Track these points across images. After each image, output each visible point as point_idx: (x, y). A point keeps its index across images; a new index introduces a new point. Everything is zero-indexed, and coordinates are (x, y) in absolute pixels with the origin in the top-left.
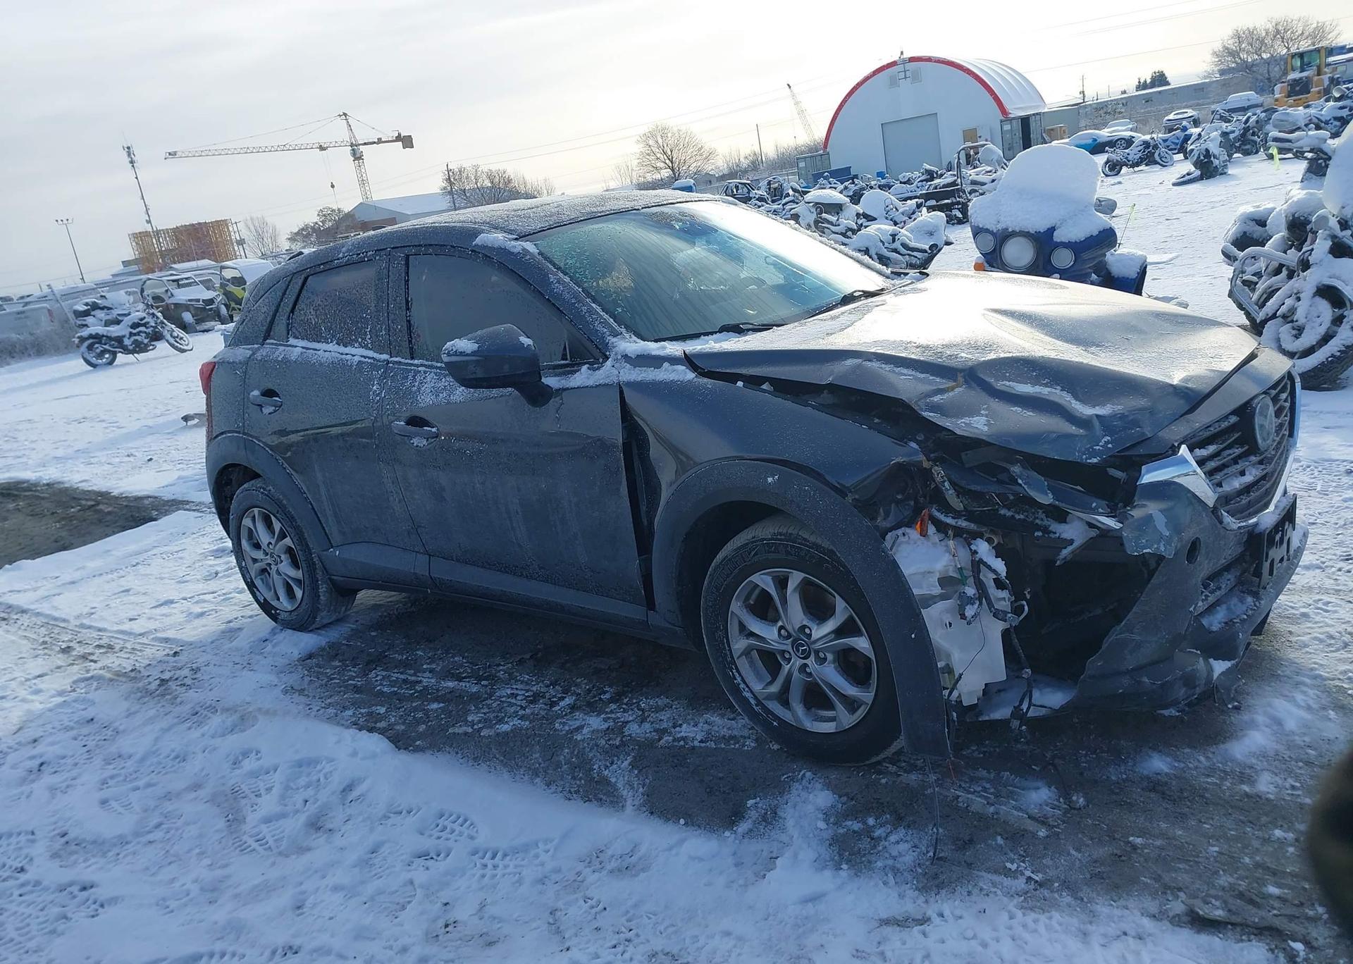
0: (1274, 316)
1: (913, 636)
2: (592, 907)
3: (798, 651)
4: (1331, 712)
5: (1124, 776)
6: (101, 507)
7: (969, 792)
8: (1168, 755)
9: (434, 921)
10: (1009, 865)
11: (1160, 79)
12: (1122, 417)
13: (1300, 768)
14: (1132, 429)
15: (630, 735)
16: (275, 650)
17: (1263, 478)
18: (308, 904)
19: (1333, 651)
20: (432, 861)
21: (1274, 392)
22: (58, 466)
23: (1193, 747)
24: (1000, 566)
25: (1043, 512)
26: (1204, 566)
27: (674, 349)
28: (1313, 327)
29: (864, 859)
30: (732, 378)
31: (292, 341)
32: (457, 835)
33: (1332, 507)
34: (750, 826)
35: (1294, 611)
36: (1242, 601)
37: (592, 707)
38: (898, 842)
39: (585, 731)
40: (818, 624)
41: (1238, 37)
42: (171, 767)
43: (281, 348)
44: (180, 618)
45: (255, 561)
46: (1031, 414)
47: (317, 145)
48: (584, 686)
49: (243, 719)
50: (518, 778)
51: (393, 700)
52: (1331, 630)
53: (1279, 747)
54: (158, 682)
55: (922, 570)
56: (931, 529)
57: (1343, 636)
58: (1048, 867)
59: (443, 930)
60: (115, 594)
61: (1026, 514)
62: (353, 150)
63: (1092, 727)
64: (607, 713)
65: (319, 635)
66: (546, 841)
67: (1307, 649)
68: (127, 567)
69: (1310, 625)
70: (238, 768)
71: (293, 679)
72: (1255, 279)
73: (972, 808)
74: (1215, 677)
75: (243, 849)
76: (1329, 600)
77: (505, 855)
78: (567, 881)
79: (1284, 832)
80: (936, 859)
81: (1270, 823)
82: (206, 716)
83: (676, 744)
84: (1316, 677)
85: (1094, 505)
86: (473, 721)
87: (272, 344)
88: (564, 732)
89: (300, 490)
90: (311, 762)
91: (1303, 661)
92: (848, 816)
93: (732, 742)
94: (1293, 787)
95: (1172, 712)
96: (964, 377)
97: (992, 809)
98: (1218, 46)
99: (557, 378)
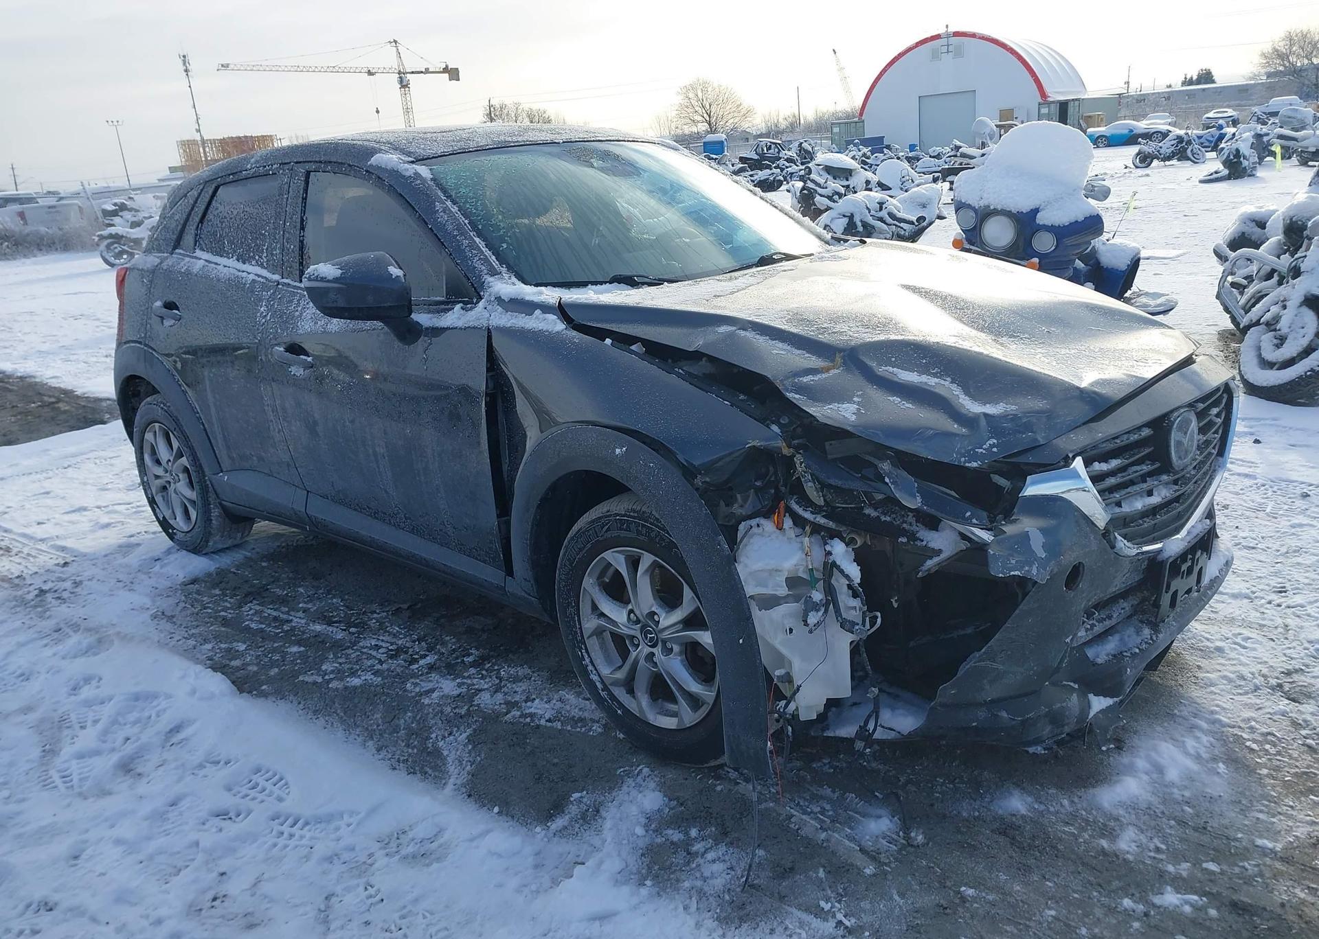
0: (1257, 323)
1: (741, 641)
2: (371, 896)
3: (646, 638)
4: (1221, 765)
5: (977, 814)
6: (61, 405)
7: (805, 813)
8: (1030, 794)
9: (204, 892)
10: (822, 904)
11: (1206, 77)
12: (1015, 418)
13: (1171, 827)
14: (1024, 433)
15: (478, 705)
16: (162, 571)
17: (1176, 500)
18: (84, 856)
19: (1241, 694)
20: (229, 821)
21: (1201, 406)
22: (38, 360)
23: (1060, 787)
24: (854, 572)
25: (914, 516)
26: (1086, 594)
27: (550, 295)
28: (1295, 338)
29: (672, 876)
30: (600, 334)
31: (198, 253)
32: (266, 795)
33: (1278, 532)
34: (566, 824)
35: (1208, 644)
36: (1138, 632)
37: (450, 669)
38: (714, 861)
39: (435, 695)
40: (667, 612)
41: (1290, 39)
42: (12, 686)
43: (187, 259)
44: (86, 526)
45: (157, 477)
46: (910, 406)
47: (366, 70)
48: (450, 645)
49: (100, 641)
50: (353, 736)
51: (255, 637)
52: (1245, 671)
53: (1152, 799)
54: (36, 592)
55: (769, 567)
56: (788, 523)
57: (1254, 678)
58: (865, 911)
59: (209, 904)
60: (35, 495)
61: (894, 516)
62: (400, 77)
63: (959, 752)
64: (464, 678)
65: (212, 560)
66: (352, 813)
67: (1212, 688)
68: (57, 469)
69: (1223, 661)
70: (75, 695)
71: (166, 604)
72: (1245, 282)
73: (802, 833)
74: (1092, 714)
75: (46, 784)
76: (1250, 635)
77: (307, 823)
78: (357, 862)
79: (1135, 902)
80: (748, 886)
81: (1121, 888)
82: (67, 634)
83: (521, 720)
84: (1214, 722)
85: (968, 514)
86: (326, 670)
87: (180, 254)
88: (413, 694)
89: (193, 409)
90: (150, 697)
91: (1205, 701)
92: (672, 823)
93: (579, 725)
94: (1158, 850)
95: (1039, 750)
96: (843, 358)
97: (823, 835)
98: (1268, 48)
99: (430, 315)
